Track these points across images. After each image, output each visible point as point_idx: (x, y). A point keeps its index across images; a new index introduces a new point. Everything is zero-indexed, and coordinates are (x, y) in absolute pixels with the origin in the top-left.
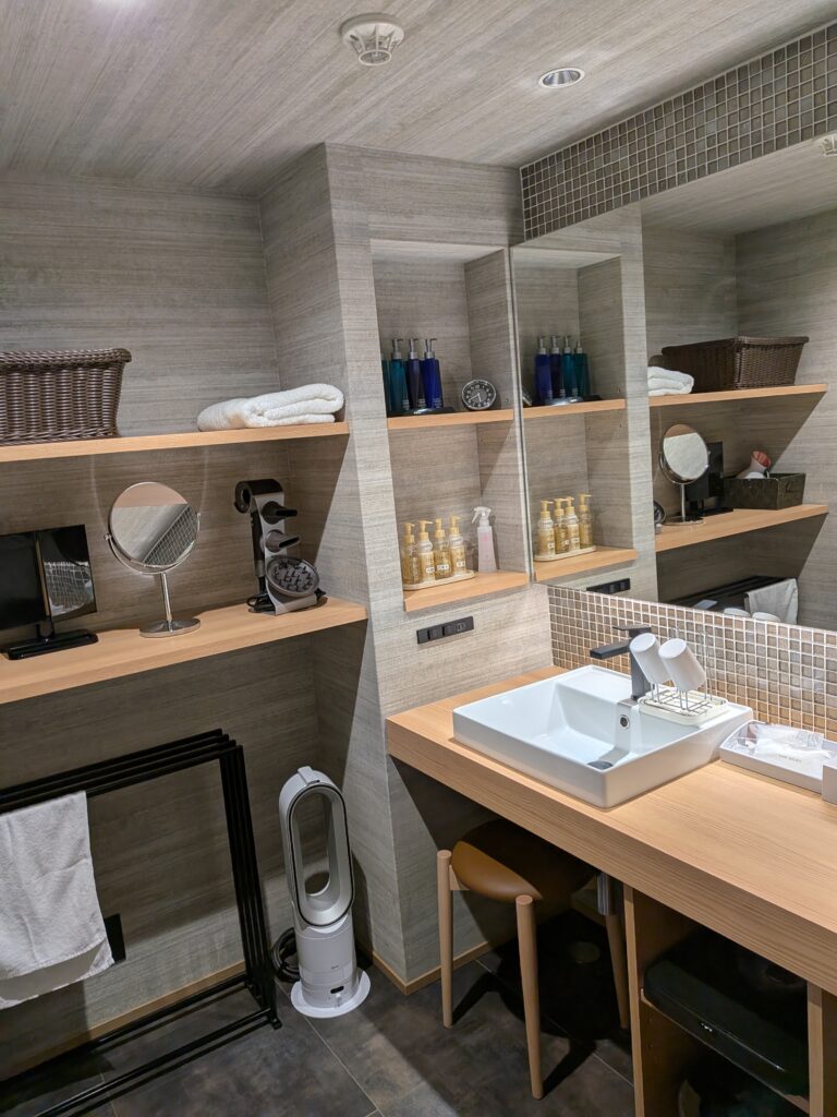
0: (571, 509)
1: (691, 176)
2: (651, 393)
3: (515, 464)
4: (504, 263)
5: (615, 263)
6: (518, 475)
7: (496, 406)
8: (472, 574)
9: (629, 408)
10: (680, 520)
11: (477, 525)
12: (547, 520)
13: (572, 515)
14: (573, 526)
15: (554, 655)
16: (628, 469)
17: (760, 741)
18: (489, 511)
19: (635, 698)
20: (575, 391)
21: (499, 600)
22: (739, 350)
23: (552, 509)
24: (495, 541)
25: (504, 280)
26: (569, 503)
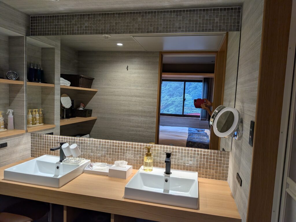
0: (37, 113)
1: (81, 34)
2: (61, 84)
3: (23, 98)
4: (24, 40)
5: (53, 49)
6: (24, 101)
7: (18, 79)
8: (6, 130)
9: (55, 87)
10: (64, 118)
11: (8, 115)
12: (30, 115)
13: (37, 115)
14: (38, 117)
15: (31, 154)
16: (54, 103)
17: (94, 167)
18: (13, 111)
19: (61, 161)
20: (40, 80)
21: (16, 138)
22: (80, 78)
23: (32, 112)
24: (14, 120)
25: (24, 45)
26: (37, 111)
